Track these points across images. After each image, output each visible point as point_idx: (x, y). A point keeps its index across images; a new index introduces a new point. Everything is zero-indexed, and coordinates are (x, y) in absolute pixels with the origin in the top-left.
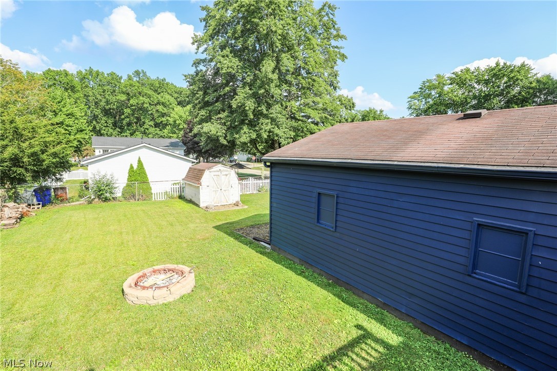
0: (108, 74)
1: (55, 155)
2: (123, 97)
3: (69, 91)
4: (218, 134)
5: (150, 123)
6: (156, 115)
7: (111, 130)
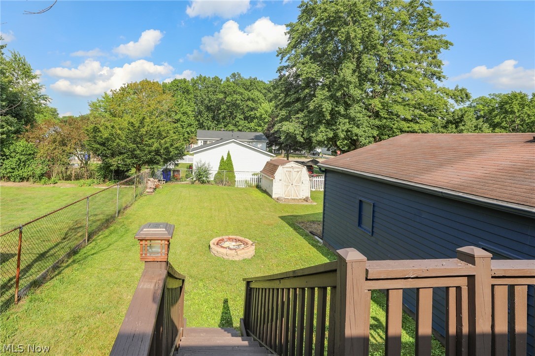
0: (212, 78)
1: (177, 148)
2: (221, 96)
3: (185, 94)
4: (296, 132)
5: (240, 117)
6: (246, 109)
7: (210, 123)
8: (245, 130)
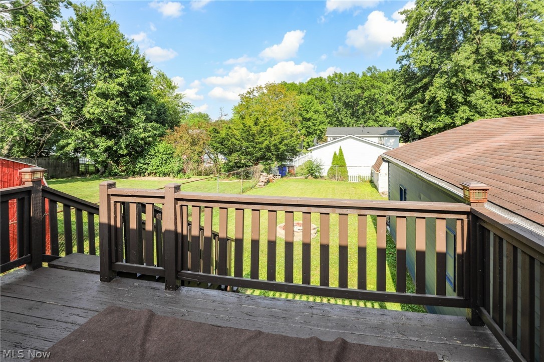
0: (349, 74)
1: (286, 145)
2: (358, 92)
3: (322, 92)
4: (413, 124)
5: (380, 112)
6: (386, 104)
7: (349, 120)
8: (386, 125)
